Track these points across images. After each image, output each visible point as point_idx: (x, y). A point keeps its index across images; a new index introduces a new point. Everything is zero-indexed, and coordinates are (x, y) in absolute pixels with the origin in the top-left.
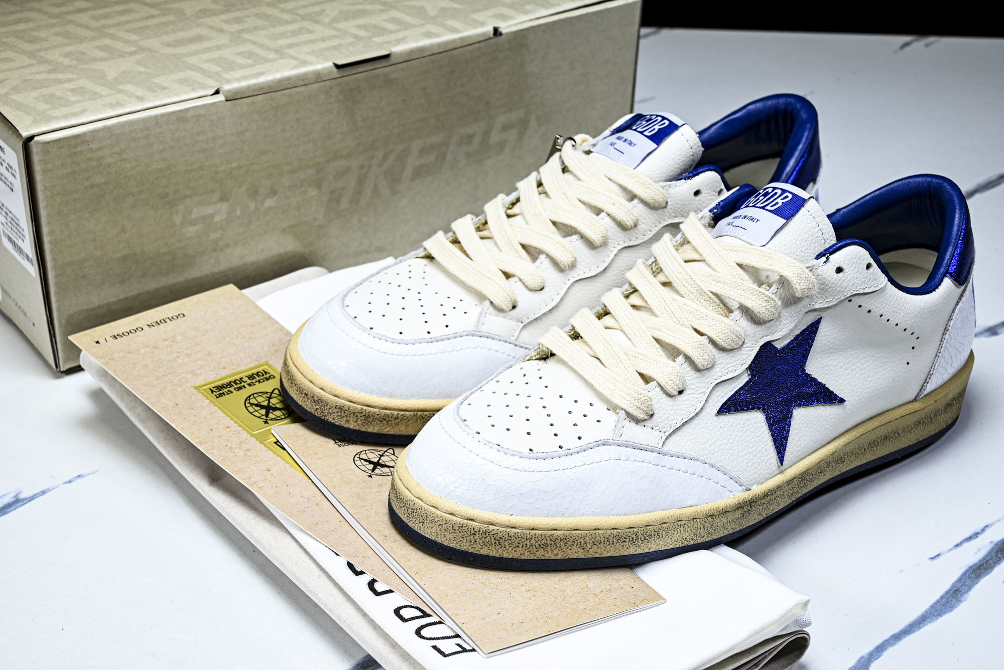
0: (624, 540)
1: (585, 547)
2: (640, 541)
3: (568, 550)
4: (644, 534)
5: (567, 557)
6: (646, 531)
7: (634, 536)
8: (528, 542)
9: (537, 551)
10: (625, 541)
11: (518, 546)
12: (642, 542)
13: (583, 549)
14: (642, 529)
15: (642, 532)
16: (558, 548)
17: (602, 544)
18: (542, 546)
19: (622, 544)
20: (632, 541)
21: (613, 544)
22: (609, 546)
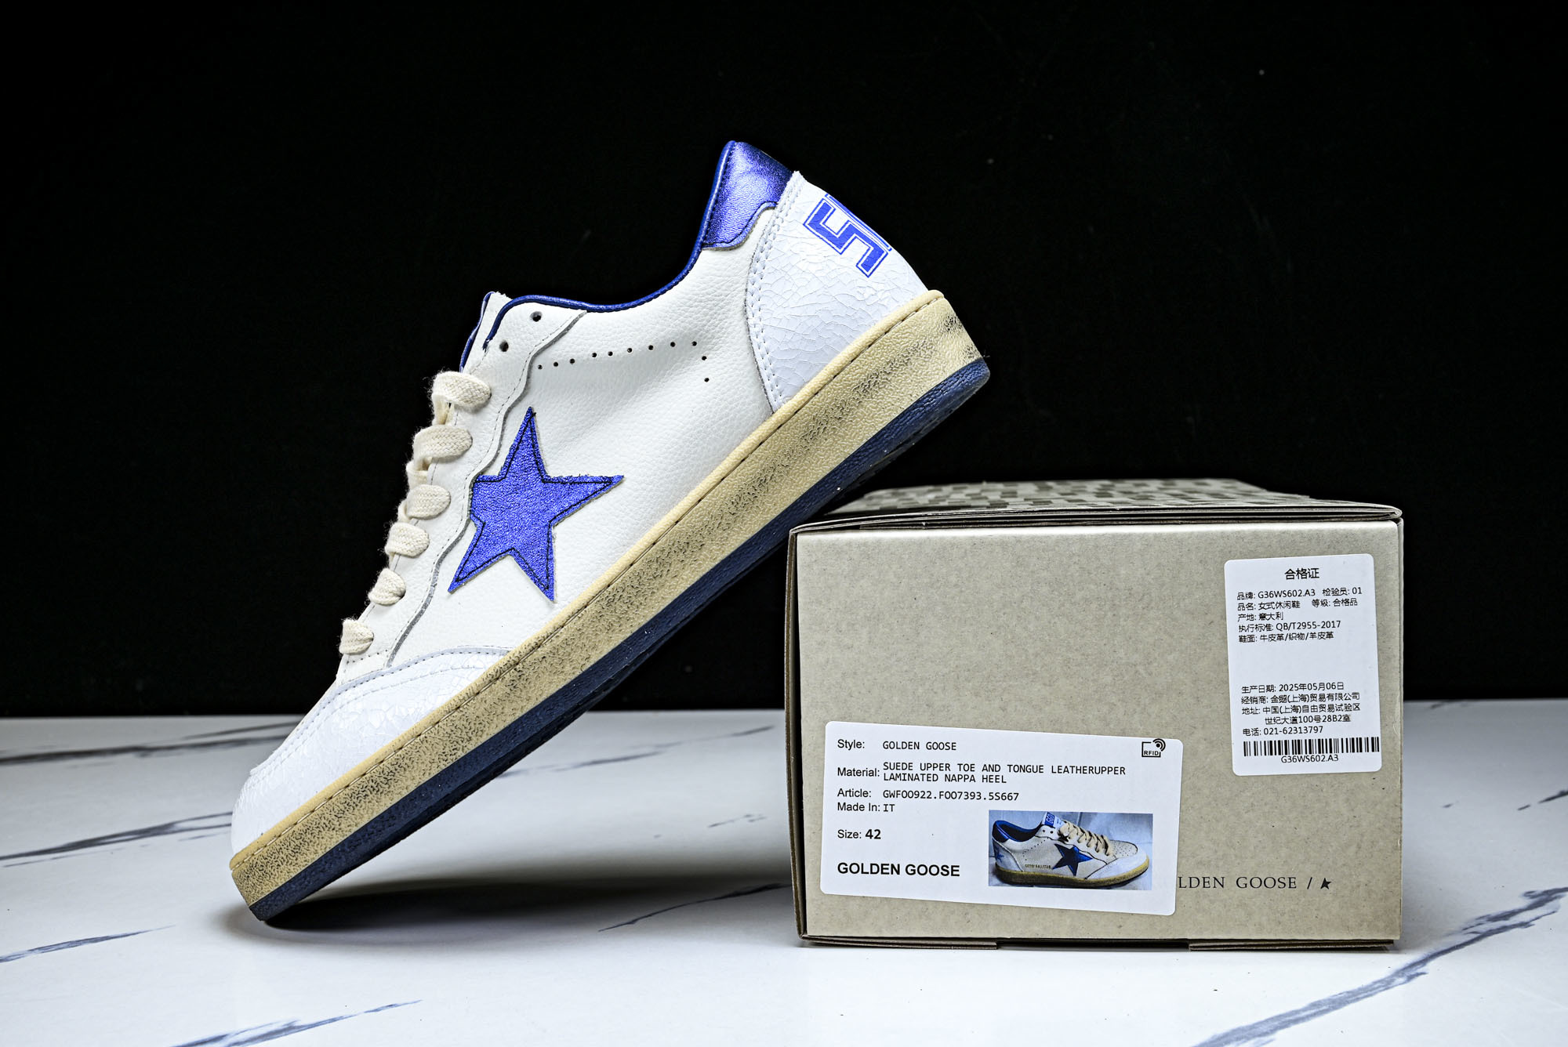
0: (364, 794)
1: (333, 826)
2: (383, 785)
3: (321, 839)
4: (382, 775)
5: (328, 850)
6: (381, 770)
7: (371, 783)
8: (282, 855)
9: (297, 859)
10: (366, 795)
11: (278, 865)
12: (387, 786)
13: (333, 829)
14: (374, 770)
15: (377, 774)
16: (310, 844)
17: (346, 812)
18: (295, 851)
19: (367, 800)
20: (374, 790)
21: (357, 805)
22: (356, 810)
